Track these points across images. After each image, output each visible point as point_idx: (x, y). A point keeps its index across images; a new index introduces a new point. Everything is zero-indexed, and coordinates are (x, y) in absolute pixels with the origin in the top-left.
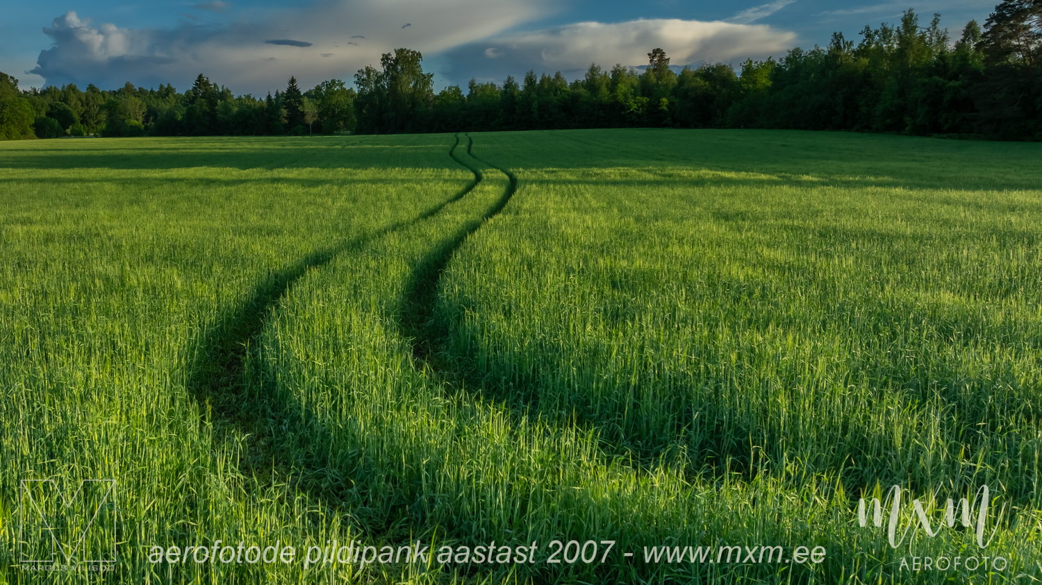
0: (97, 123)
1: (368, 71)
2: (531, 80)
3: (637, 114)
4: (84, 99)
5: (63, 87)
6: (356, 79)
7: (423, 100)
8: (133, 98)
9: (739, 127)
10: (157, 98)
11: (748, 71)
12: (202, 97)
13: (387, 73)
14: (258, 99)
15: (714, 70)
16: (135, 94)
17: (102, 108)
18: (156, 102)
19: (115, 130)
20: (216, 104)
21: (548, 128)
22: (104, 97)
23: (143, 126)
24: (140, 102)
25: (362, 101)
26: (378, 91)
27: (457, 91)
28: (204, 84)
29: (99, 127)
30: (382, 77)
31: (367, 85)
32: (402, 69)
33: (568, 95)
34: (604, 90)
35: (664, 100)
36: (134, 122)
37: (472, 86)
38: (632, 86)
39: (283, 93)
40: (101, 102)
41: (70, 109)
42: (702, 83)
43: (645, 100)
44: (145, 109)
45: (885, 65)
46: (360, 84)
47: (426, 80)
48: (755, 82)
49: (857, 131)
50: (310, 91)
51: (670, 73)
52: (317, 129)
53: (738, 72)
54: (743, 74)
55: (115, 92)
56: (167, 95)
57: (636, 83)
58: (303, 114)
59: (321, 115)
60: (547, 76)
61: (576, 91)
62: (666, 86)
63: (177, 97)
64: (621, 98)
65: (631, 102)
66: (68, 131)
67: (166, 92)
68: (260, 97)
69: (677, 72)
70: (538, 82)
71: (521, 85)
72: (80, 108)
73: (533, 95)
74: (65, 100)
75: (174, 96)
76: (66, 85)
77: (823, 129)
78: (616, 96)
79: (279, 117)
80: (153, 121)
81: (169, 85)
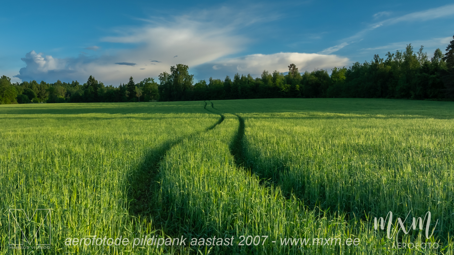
0: (44, 97)
1: (165, 74)
2: (237, 77)
3: (286, 92)
4: (39, 87)
5: (30, 82)
6: (159, 78)
7: (189, 86)
8: (61, 86)
9: (332, 97)
10: (71, 87)
11: (334, 72)
12: (91, 86)
13: (173, 75)
14: (115, 87)
15: (319, 72)
16: (61, 85)
17: (47, 90)
18: (70, 88)
19: (52, 100)
20: (97, 89)
21: (246, 98)
22: (48, 86)
23: (65, 99)
24: (64, 88)
25: (161, 88)
26: (169, 83)
27: (204, 82)
28: (92, 80)
29: (45, 99)
30: (170, 76)
31: (164, 80)
32: (180, 73)
33: (254, 84)
34: (270, 82)
35: (298, 86)
36: (61, 97)
37: (211, 80)
38: (283, 80)
39: (126, 85)
40: (47, 88)
41: (33, 91)
42: (315, 78)
43: (289, 86)
44: (66, 91)
45: (399, 68)
46: (161, 80)
47: (190, 78)
48: (338, 77)
49: (388, 98)
50: (138, 84)
51: (299, 74)
52: (142, 99)
53: (330, 74)
54: (333, 74)
55: (53, 84)
56: (75, 85)
57: (284, 78)
58: (136, 93)
59: (143, 93)
60: (244, 76)
61: (258, 82)
62: (298, 79)
63: (80, 86)
64: (278, 85)
65: (283, 86)
66: (32, 101)
67: (75, 84)
68: (116, 86)
69: (301, 75)
70: (240, 79)
71: (232, 80)
72: (37, 91)
73: (239, 84)
74: (31, 87)
75: (79, 86)
76: (32, 81)
77: (372, 97)
78: (276, 84)
79: (125, 94)
80: (69, 96)
81: (76, 81)
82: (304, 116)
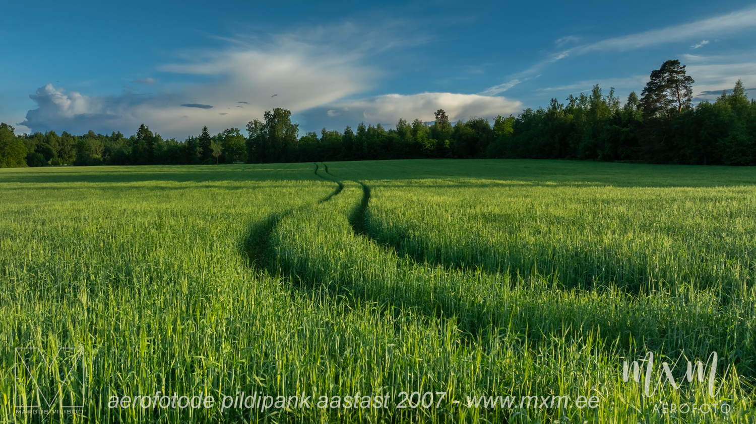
0: (69, 157)
1: (256, 122)
2: (362, 128)
3: (430, 150)
4: (60, 141)
5: (46, 133)
6: (247, 128)
7: (292, 141)
8: (95, 141)
9: (494, 158)
10: (111, 140)
11: (498, 123)
12: (143, 139)
13: (268, 124)
14: (179, 142)
15: (477, 121)
16: (95, 138)
17: (73, 146)
18: (110, 143)
19: (82, 161)
20: (153, 144)
21: (374, 159)
22: (74, 140)
23: (102, 159)
24: (100, 143)
25: (249, 142)
26: (263, 136)
27: (314, 135)
28: (145, 130)
29: (71, 160)
30: (264, 127)
31: (255, 132)
32: (278, 121)
33: (386, 138)
34: (409, 135)
35: (447, 141)
36: (96, 156)
37: (324, 133)
38: (426, 133)
39: (196, 138)
40: (72, 142)
41: (51, 147)
42: (471, 130)
43: (435, 141)
44: (103, 148)
45: (584, 118)
46: (250, 131)
47: (294, 129)
48: (503, 130)
49: (568, 159)
50: (215, 137)
51: (449, 125)
52: (222, 160)
53: (492, 124)
54: (495, 125)
55: (81, 137)
56: (117, 139)
57: (428, 131)
58: (212, 151)
59: (223, 151)
60: (372, 126)
61: (391, 135)
62: (447, 132)
63: (125, 140)
64: (420, 140)
65: (426, 142)
66: (50, 162)
67: (117, 137)
68: (182, 140)
69: (453, 125)
70: (366, 130)
71: (355, 132)
72: (58, 147)
73: (364, 138)
74: (48, 142)
75: (123, 140)
76: (48, 132)
77: (547, 158)
78: (416, 139)
79: (196, 152)
80: (108, 155)
81: (119, 132)
82: (452, 183)
